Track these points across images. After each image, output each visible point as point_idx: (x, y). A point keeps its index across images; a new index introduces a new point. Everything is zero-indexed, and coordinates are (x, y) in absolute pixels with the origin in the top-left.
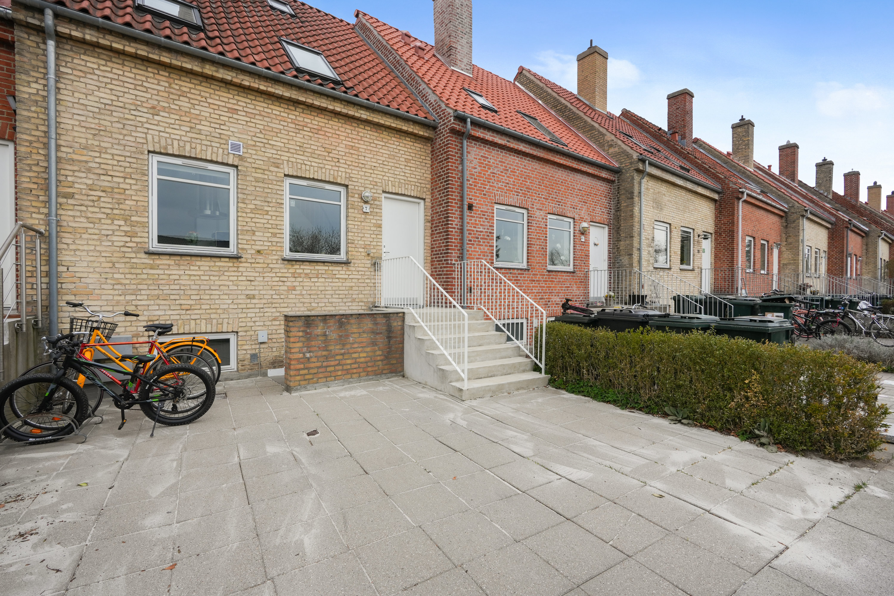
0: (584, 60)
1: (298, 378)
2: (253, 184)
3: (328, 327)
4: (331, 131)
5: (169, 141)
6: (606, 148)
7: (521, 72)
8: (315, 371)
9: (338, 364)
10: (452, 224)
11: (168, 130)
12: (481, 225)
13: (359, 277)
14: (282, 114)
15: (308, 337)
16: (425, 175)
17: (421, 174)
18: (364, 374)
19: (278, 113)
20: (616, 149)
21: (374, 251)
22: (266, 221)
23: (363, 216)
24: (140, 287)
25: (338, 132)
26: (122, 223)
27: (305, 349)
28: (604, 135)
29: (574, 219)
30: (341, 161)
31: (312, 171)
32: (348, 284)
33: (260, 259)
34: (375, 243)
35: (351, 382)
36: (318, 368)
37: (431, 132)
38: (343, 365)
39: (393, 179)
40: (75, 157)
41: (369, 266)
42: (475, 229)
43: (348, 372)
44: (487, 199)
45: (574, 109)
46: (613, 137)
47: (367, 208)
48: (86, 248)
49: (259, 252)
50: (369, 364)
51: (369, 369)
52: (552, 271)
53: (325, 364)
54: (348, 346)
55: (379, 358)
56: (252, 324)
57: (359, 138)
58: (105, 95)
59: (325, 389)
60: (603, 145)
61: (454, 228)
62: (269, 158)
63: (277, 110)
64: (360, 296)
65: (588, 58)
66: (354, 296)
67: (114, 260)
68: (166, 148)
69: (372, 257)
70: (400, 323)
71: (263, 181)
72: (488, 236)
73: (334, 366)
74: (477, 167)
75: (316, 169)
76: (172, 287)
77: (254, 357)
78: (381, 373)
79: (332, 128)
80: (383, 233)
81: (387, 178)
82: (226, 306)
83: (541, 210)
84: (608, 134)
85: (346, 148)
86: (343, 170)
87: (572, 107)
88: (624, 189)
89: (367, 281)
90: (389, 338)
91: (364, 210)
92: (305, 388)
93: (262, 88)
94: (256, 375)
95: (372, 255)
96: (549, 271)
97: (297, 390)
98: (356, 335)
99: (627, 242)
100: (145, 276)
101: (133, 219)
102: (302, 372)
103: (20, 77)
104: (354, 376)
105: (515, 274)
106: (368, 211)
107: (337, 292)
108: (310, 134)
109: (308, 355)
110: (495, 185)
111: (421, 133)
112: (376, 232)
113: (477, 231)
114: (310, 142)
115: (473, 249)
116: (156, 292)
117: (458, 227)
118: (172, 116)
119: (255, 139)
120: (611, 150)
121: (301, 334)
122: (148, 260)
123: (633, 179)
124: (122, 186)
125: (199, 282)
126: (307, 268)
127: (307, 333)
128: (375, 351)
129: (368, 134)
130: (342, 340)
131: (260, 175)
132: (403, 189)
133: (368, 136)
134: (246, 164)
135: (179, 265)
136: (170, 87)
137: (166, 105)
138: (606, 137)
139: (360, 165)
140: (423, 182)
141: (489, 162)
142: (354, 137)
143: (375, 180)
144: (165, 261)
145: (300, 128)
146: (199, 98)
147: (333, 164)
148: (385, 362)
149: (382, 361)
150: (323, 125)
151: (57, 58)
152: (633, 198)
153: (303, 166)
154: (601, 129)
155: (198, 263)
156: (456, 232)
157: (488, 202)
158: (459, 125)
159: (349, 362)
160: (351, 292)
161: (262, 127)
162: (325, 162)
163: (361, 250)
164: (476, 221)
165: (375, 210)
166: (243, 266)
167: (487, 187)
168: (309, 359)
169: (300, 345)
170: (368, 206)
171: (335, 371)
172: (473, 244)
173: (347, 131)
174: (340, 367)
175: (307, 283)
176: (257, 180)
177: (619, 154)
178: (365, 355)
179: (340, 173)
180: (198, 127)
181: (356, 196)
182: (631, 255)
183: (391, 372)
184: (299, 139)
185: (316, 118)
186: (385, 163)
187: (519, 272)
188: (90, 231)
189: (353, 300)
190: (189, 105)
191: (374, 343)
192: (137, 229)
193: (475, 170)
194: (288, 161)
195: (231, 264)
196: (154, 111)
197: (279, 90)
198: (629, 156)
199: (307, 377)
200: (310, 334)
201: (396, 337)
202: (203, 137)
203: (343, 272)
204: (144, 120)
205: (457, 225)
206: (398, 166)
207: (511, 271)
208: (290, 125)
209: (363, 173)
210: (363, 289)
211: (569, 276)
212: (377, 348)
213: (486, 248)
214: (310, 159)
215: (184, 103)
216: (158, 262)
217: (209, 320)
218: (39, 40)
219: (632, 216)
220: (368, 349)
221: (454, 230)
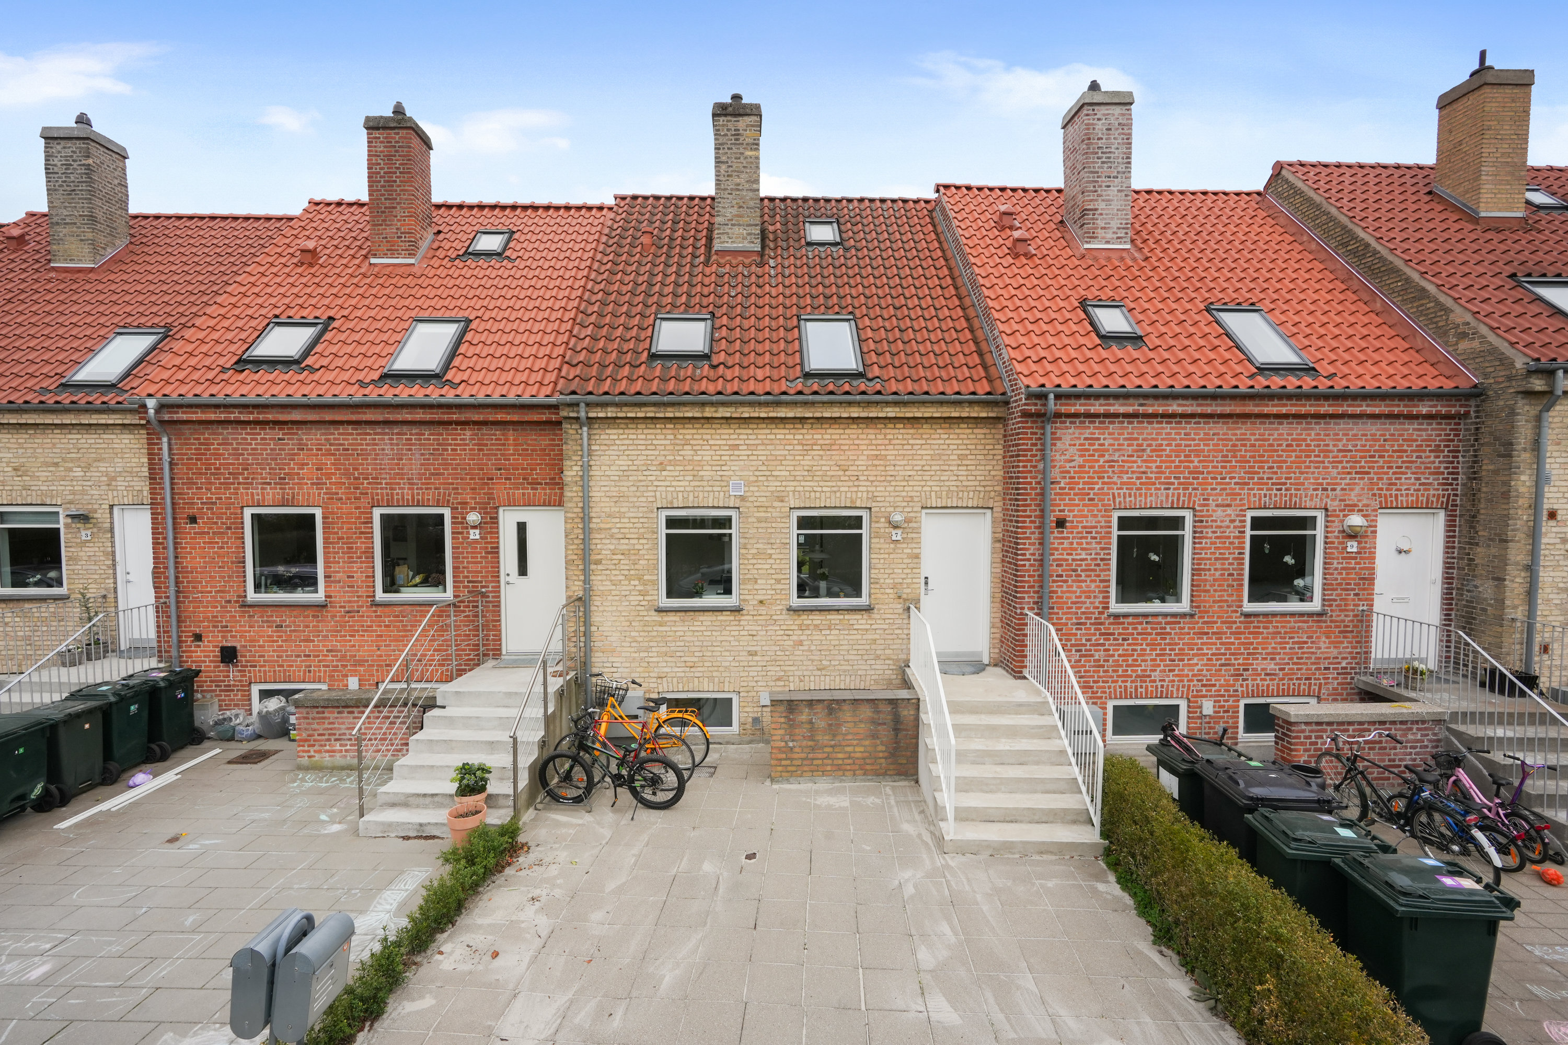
0: (1454, 106)
1: (780, 769)
2: (756, 525)
3: (815, 714)
4: (847, 442)
5: (675, 495)
6: (1453, 340)
7: (1279, 174)
8: (799, 762)
9: (827, 758)
10: (1024, 555)
11: (674, 483)
12: (1082, 549)
13: (886, 627)
14: (788, 437)
15: (791, 724)
16: (993, 473)
17: (986, 473)
18: (861, 772)
19: (782, 437)
20: (1476, 344)
21: (909, 591)
22: (768, 566)
23: (892, 546)
24: (652, 644)
25: (856, 442)
26: (636, 583)
27: (787, 738)
28: (1447, 311)
29: (1326, 510)
30: (861, 478)
31: (823, 499)
32: (870, 637)
33: (763, 610)
34: (909, 581)
35: (844, 781)
36: (803, 759)
37: (1001, 409)
38: (833, 759)
39: (938, 489)
40: (602, 526)
41: (901, 611)
42: (1070, 557)
43: (839, 768)
44: (1097, 505)
45: (1384, 252)
46: (1469, 318)
47: (897, 535)
48: (610, 609)
49: (761, 602)
50: (868, 761)
51: (868, 767)
52: (1256, 615)
53: (811, 756)
54: (840, 738)
55: (881, 755)
56: (754, 684)
57: (887, 442)
58: (623, 462)
59: (810, 785)
60: (1446, 333)
61: (1029, 560)
62: (772, 492)
63: (781, 433)
64: (887, 652)
65: (1465, 99)
66: (878, 652)
67: (631, 618)
68: (672, 502)
69: (905, 600)
70: (912, 712)
71: (766, 520)
72: (1098, 565)
73: (822, 759)
74: (1076, 458)
75: (828, 495)
76: (678, 644)
77: (756, 720)
78: (885, 774)
79: (849, 439)
80: (922, 566)
81: (928, 489)
82: (727, 664)
83: (1229, 505)
84: (1458, 310)
85: (868, 460)
86: (864, 489)
87: (1379, 248)
88: (1491, 433)
89: (897, 632)
90: (896, 730)
91: (894, 538)
92: (788, 782)
93: (763, 415)
94: (759, 742)
95: (904, 596)
96: (1247, 615)
97: (778, 782)
98: (851, 725)
99: (1494, 551)
100: (655, 634)
101: (646, 577)
102: (784, 763)
103: (567, 463)
104: (847, 773)
105: (1160, 623)
106: (899, 538)
107: (855, 647)
108: (821, 453)
109: (791, 744)
110: (1115, 479)
111: (984, 415)
112: (911, 566)
113: (1073, 560)
114: (821, 462)
115: (1065, 589)
116: (664, 649)
117: (1037, 557)
118: (678, 468)
119: (757, 473)
120: (1464, 345)
121: (783, 720)
122: (657, 617)
123: (1513, 413)
124: (637, 547)
125: (701, 638)
126: (817, 618)
127: (790, 720)
128: (876, 746)
129: (899, 434)
130: (833, 730)
131: (763, 514)
132: (955, 499)
133: (900, 437)
134: (748, 504)
135: (683, 621)
136: (675, 438)
137: (672, 458)
138: (1452, 316)
139: (889, 478)
140: (989, 483)
141: (1103, 445)
142: (879, 442)
143: (910, 494)
144: (671, 617)
145: (807, 448)
146: (701, 442)
147: (851, 484)
148: (890, 760)
149: (886, 758)
150: (838, 437)
151: (589, 439)
152: (1510, 456)
153: (813, 494)
154: (1442, 298)
155: (701, 618)
156: (1031, 565)
157: (1100, 511)
158: (1036, 405)
159: (840, 756)
160: (873, 647)
161: (764, 458)
162: (840, 484)
163: (888, 591)
164: (1072, 543)
165: (910, 535)
166: (745, 619)
167: (1097, 487)
168: (791, 748)
169: (782, 732)
170: (899, 531)
171: (823, 765)
172: (1066, 581)
173: (870, 437)
174: (830, 762)
175: (817, 636)
176: (759, 520)
177: (1480, 354)
178: (862, 749)
179: (860, 495)
180: (701, 473)
181: (883, 520)
182: (1500, 580)
183: (899, 774)
184: (807, 462)
185: (829, 431)
186: (926, 468)
187: (1169, 619)
188: (614, 593)
189: (878, 657)
190: (692, 453)
191: (874, 736)
192: (648, 588)
193: (1072, 464)
194: (794, 491)
195: (732, 618)
196: (662, 466)
197: (782, 412)
198: (1505, 361)
199: (790, 768)
200: (793, 720)
201: (906, 730)
202: (705, 483)
203: (864, 622)
204: (653, 478)
205: (1033, 554)
206: (946, 468)
207: (1150, 619)
208: (797, 447)
209: (892, 489)
210: (890, 642)
211: (1307, 622)
212: (878, 742)
213: (1093, 585)
214: (821, 484)
215: (688, 452)
216: (666, 619)
217: (711, 679)
218: (577, 426)
219: (1506, 496)
220: (867, 743)
221: (1027, 563)
